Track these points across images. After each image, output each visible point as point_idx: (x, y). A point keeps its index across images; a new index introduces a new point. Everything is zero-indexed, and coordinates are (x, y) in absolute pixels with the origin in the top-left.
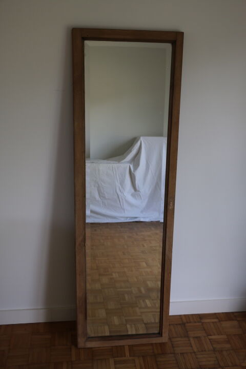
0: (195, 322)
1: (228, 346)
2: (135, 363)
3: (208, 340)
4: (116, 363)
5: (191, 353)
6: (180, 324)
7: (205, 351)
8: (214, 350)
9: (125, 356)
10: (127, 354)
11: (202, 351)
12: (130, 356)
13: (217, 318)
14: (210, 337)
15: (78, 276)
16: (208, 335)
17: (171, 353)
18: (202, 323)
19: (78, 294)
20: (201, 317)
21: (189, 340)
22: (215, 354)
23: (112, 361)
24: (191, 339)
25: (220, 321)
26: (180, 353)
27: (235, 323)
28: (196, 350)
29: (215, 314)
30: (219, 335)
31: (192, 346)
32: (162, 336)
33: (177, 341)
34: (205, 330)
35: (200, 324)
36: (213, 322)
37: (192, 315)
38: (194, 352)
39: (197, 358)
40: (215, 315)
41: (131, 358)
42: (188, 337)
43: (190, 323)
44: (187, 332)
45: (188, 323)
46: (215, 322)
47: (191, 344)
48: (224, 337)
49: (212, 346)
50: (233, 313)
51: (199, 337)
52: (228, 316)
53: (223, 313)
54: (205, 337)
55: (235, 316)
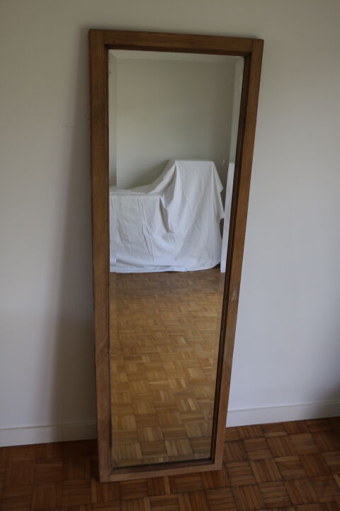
0: (257, 437)
1: (300, 472)
2: (178, 504)
3: (275, 465)
4: (152, 505)
5: (253, 485)
6: (236, 441)
7: (271, 481)
8: (283, 479)
9: (165, 494)
10: (168, 489)
11: (268, 482)
12: (172, 493)
13: (285, 430)
14: (277, 460)
15: (99, 394)
16: (274, 457)
17: (226, 487)
18: (266, 438)
19: (99, 417)
20: (263, 429)
21: (250, 466)
22: (285, 485)
23: (147, 502)
24: (253, 464)
25: (288, 435)
26: (239, 486)
27: (308, 436)
28: (259, 480)
30: (288, 456)
31: (253, 475)
32: (214, 462)
33: (233, 468)
34: (269, 449)
35: (264, 439)
36: (280, 437)
37: (252, 426)
38: (257, 484)
39: (261, 493)
40: (282, 426)
41: (174, 496)
42: (247, 460)
43: (250, 438)
44: (247, 452)
45: (247, 438)
46: (283, 436)
47: (252, 471)
48: (295, 458)
49: (281, 474)
50: (305, 421)
51: (263, 460)
52: (299, 426)
54: (270, 459)
55: (308, 426)
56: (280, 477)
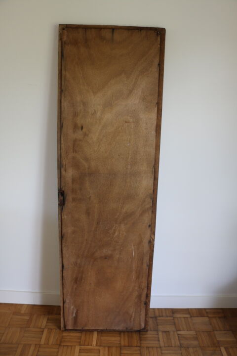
0: (167, 317)
1: (195, 343)
2: (99, 353)
3: (176, 335)
4: (80, 351)
5: (157, 347)
7: (172, 346)
8: (181, 346)
9: (91, 345)
10: (94, 343)
11: (168, 346)
12: (96, 345)
13: (189, 313)
14: (179, 332)
16: (177, 331)
17: (137, 346)
18: (174, 318)
20: (174, 311)
21: (158, 334)
22: (181, 350)
23: (77, 348)
24: (160, 333)
25: (191, 317)
26: (146, 347)
27: (206, 319)
28: (162, 344)
29: (188, 309)
30: (188, 330)
31: (159, 341)
34: (175, 325)
35: (172, 318)
36: (184, 318)
37: (165, 309)
38: (160, 347)
39: (162, 353)
40: (188, 311)
41: (97, 348)
42: (157, 331)
43: (162, 316)
44: (157, 325)
45: (160, 316)
46: (187, 317)
47: (159, 338)
48: (193, 333)
49: (180, 342)
50: (205, 309)
51: (169, 332)
52: (200, 312)
53: (195, 309)
54: (174, 332)
55: (207, 313)
56: (179, 344)
